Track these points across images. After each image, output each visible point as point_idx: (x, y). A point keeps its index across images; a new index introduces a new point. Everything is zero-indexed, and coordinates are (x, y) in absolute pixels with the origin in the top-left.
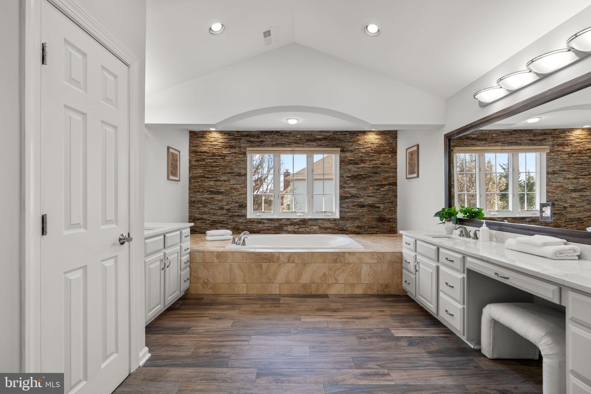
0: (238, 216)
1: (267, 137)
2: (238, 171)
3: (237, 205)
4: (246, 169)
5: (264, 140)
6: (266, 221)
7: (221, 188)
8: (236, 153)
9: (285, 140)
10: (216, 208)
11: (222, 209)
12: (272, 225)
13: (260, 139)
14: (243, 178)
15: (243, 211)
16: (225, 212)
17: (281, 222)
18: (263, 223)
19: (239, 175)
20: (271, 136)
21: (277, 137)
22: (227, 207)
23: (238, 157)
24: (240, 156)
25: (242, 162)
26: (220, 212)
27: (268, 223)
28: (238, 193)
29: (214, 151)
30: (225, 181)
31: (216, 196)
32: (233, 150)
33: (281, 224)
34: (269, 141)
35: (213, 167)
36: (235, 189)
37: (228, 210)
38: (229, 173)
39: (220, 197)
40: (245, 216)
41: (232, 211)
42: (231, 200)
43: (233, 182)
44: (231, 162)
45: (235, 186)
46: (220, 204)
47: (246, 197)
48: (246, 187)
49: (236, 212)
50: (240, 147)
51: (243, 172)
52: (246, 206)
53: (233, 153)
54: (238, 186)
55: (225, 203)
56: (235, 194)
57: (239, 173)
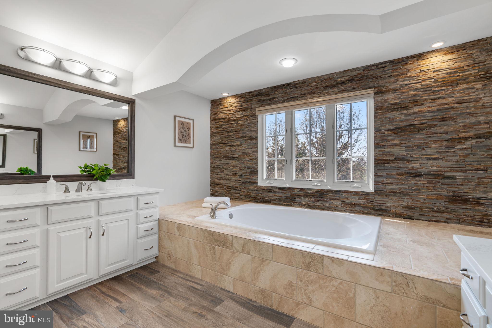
0: (249, 182)
1: (277, 92)
2: (250, 135)
3: (249, 171)
4: (256, 131)
5: (275, 96)
6: (277, 190)
7: (235, 154)
8: (247, 115)
9: (297, 92)
10: (231, 174)
11: (235, 174)
12: (284, 195)
13: (271, 97)
14: (254, 141)
15: (254, 178)
16: (238, 178)
17: (293, 192)
18: (274, 192)
19: (251, 138)
20: (282, 91)
21: (288, 91)
22: (239, 173)
23: (250, 120)
24: (251, 118)
25: (253, 125)
26: (234, 178)
27: (279, 192)
28: (250, 158)
29: (230, 116)
30: (238, 146)
31: (231, 161)
32: (245, 113)
33: (293, 195)
34: (279, 97)
35: (228, 132)
36: (247, 154)
37: (241, 176)
38: (242, 137)
39: (233, 163)
40: (256, 183)
41: (244, 177)
42: (243, 165)
43: (245, 146)
44: (243, 125)
45: (247, 151)
46: (234, 169)
47: (257, 163)
48: (257, 151)
49: (247, 178)
50: (251, 109)
51: (254, 135)
52: (257, 171)
53: (246, 116)
54: (250, 151)
55: (238, 169)
56: (247, 159)
57: (250, 137)
